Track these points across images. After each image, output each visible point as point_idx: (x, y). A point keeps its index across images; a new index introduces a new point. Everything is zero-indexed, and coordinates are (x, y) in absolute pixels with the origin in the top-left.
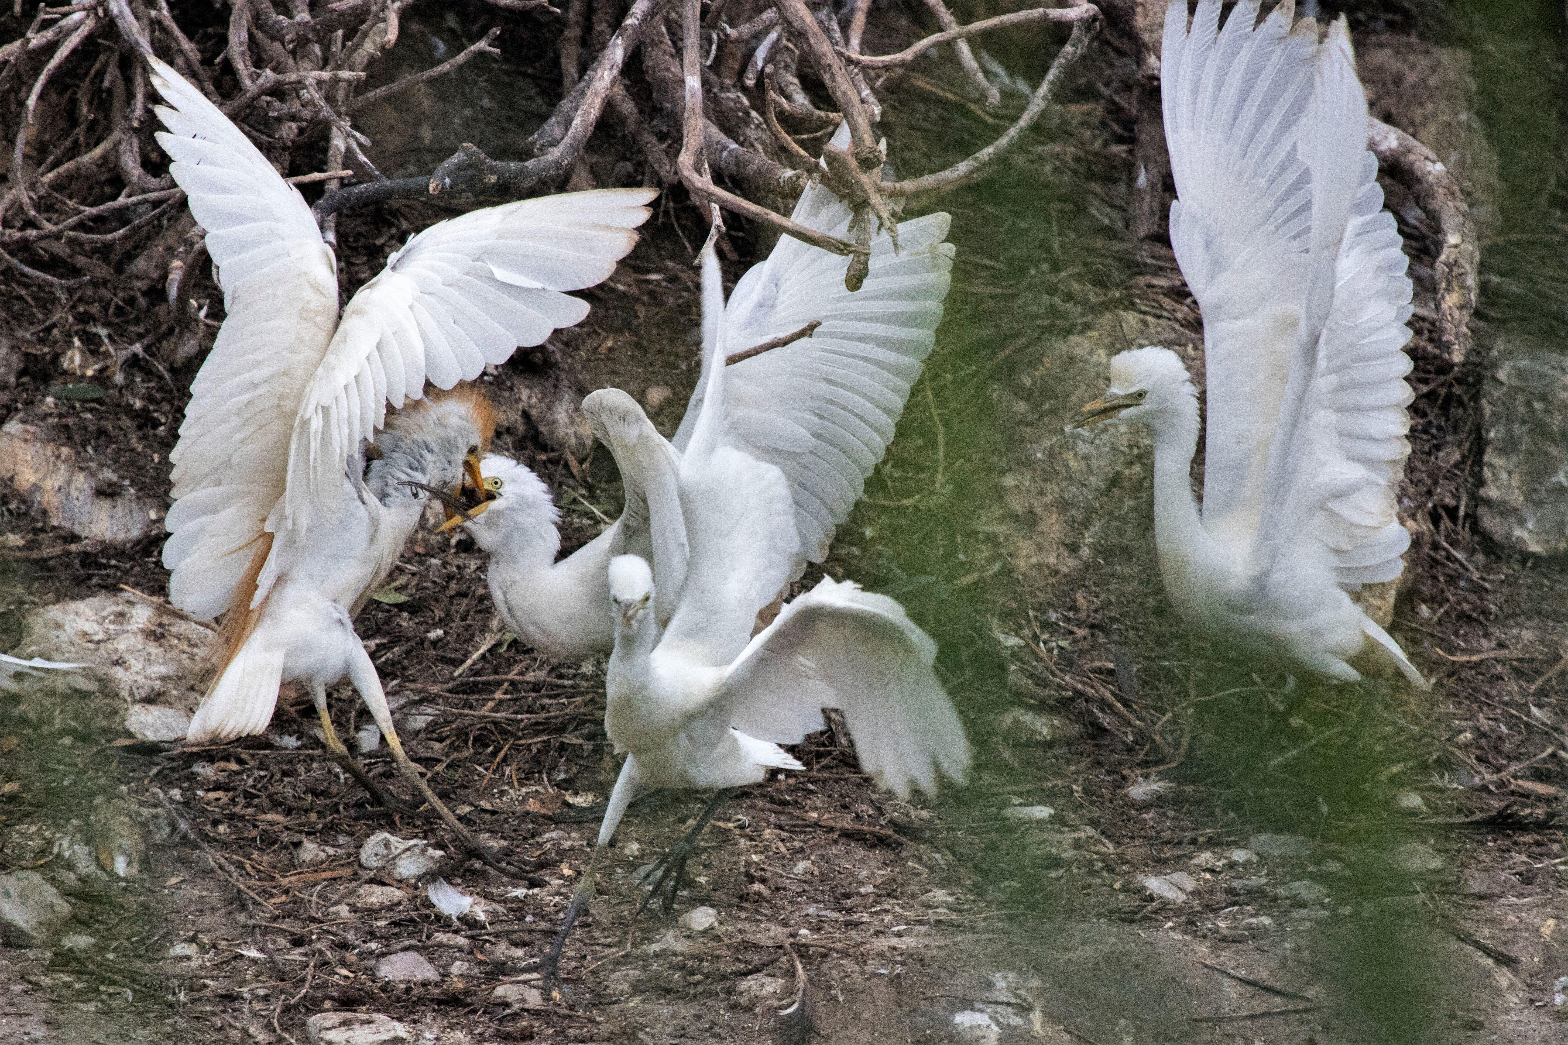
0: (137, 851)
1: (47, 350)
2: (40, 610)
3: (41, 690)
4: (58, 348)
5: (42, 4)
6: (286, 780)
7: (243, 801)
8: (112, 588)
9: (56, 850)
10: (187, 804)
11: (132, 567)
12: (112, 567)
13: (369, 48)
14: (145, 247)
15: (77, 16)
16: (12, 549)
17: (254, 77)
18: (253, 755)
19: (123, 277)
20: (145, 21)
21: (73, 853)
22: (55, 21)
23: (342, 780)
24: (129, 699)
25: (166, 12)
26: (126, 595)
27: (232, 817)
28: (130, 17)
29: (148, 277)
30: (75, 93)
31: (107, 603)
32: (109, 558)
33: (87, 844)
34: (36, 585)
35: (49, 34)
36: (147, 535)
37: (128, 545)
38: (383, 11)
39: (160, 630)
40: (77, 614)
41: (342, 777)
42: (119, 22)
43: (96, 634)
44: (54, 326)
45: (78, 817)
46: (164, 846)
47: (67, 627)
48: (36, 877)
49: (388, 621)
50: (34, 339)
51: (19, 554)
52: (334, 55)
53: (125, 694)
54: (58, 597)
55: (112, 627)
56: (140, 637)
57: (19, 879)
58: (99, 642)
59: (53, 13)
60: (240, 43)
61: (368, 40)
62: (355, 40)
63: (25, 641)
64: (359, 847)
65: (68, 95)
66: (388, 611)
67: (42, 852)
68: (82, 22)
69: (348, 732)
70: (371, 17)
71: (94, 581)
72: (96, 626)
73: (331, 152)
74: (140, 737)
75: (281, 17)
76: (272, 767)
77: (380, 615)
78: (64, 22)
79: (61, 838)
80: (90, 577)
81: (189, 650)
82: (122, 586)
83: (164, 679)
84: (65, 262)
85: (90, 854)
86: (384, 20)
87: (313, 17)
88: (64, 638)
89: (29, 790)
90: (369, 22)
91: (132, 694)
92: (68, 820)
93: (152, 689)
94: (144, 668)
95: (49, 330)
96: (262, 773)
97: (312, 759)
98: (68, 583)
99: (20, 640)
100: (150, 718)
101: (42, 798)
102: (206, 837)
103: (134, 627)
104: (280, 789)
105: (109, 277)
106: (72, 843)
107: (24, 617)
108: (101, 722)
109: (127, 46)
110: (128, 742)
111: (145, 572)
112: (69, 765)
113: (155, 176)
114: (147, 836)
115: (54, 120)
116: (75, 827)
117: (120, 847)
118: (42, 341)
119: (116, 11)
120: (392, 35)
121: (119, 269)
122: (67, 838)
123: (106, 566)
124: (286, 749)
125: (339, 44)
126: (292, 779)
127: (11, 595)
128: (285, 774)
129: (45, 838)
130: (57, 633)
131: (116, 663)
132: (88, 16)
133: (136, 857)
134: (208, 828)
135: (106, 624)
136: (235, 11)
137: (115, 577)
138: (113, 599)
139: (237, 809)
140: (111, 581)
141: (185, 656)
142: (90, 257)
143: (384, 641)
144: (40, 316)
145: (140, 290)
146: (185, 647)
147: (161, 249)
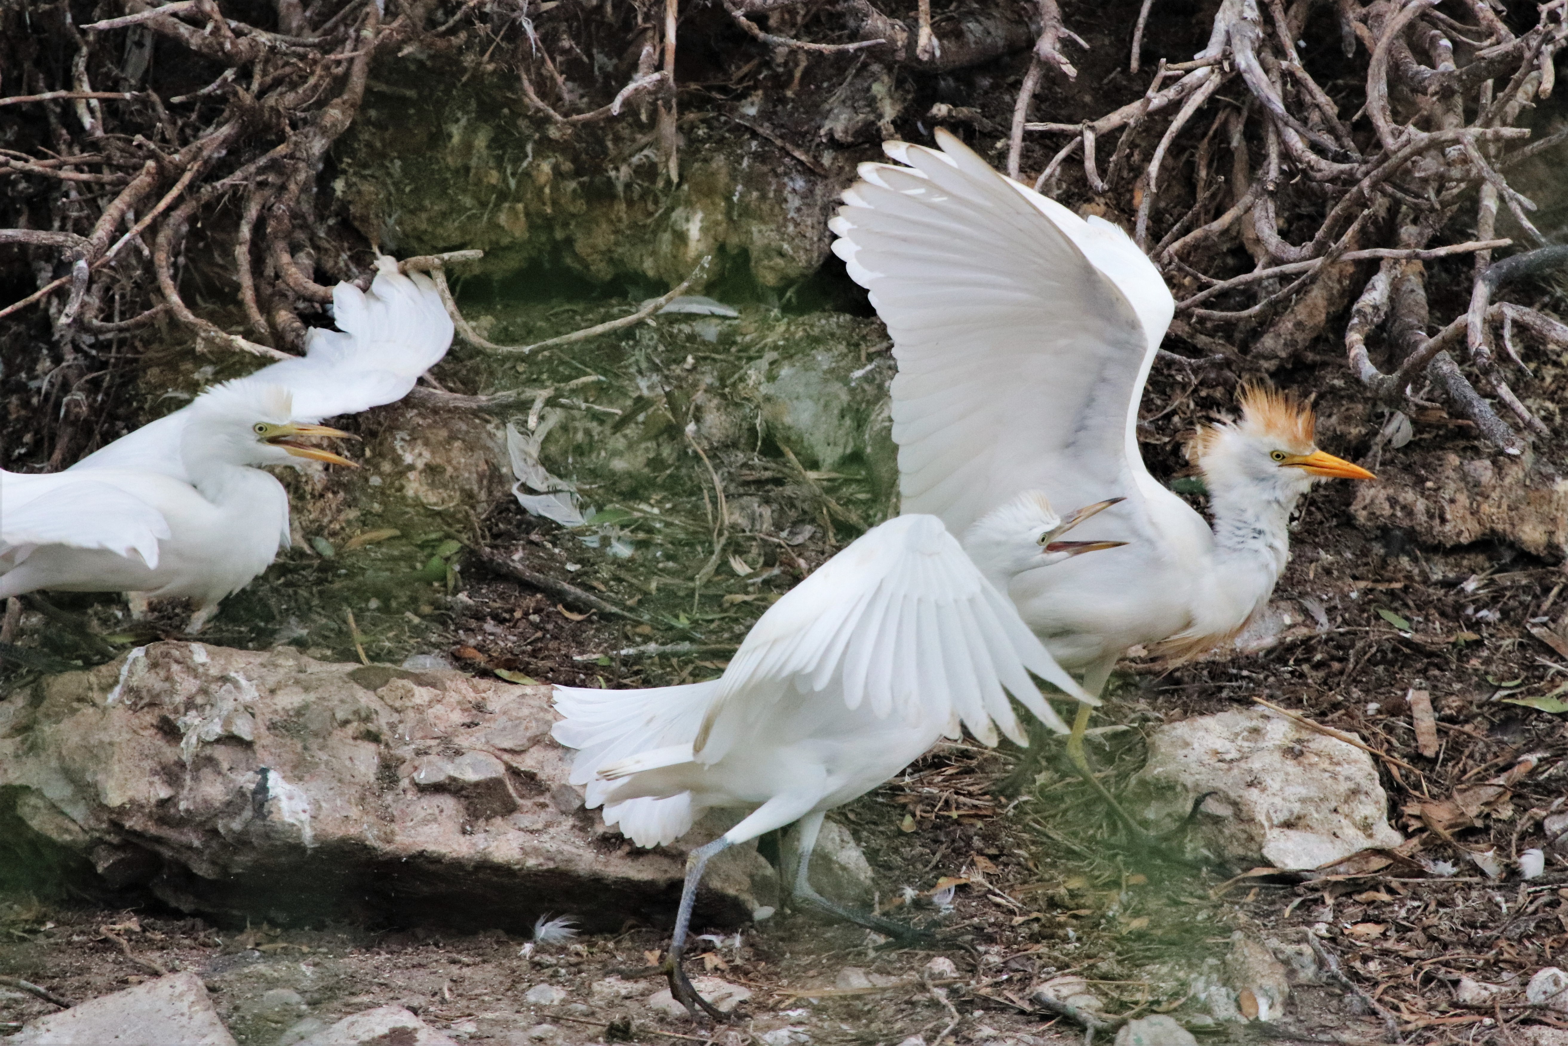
0: (1281, 993)
1: (1167, 439)
2: (1166, 727)
3: (1169, 815)
4: (1178, 437)
5: (1163, 60)
6: (1442, 910)
7: (1395, 935)
8: (1246, 702)
9: (1191, 993)
10: (1333, 940)
11: (1266, 678)
12: (1243, 678)
13: (1522, 98)
14: (1272, 324)
15: (1200, 73)
16: (1133, 660)
17: (1397, 134)
18: (1404, 884)
19: (1249, 358)
20: (1275, 75)
21: (1209, 996)
22: (1177, 78)
23: (1504, 910)
24: (1266, 824)
25: (1297, 63)
26: (1260, 709)
27: (1385, 953)
28: (1259, 70)
29: (1277, 357)
30: (1193, 155)
31: (1239, 717)
32: (1240, 669)
33: (1224, 985)
34: (1161, 699)
35: (1171, 93)
36: (1281, 643)
37: (1261, 654)
38: (1537, 57)
39: (1298, 747)
40: (1207, 730)
41: (1504, 906)
42: (1247, 76)
43: (1227, 753)
44: (1174, 412)
45: (1214, 955)
46: (1309, 987)
47: (1196, 746)
48: (1169, 1022)
49: (1550, 733)
50: (1152, 428)
51: (1141, 666)
52: (1484, 107)
53: (1261, 818)
54: (1185, 712)
55: (1246, 744)
56: (1277, 756)
57: (1152, 1025)
58: (1232, 761)
59: (1176, 69)
60: (1381, 97)
61: (1521, 90)
62: (1507, 90)
63: (1151, 762)
64: (1525, 984)
65: (1184, 158)
66: (1550, 721)
67: (1175, 995)
68: (1207, 78)
69: (1509, 857)
70: (1524, 64)
71: (1224, 694)
72: (1228, 745)
73: (1481, 213)
74: (1279, 865)
75: (1423, 67)
76: (1426, 897)
77: (1541, 726)
78: (1186, 80)
79: (1195, 979)
80: (1220, 689)
81: (1330, 768)
82: (1256, 699)
83: (1303, 801)
84: (1185, 342)
85: (1228, 996)
86: (1539, 68)
87: (1458, 66)
88: (1192, 757)
89: (1158, 926)
90: (1522, 70)
91: (1269, 819)
92: (1203, 959)
93: (1292, 813)
94: (1281, 789)
95: (1168, 417)
96: (1416, 904)
97: (1470, 887)
98: (1195, 697)
99: (1144, 760)
100: (1290, 845)
101: (1174, 936)
102: (1355, 976)
103: (1270, 744)
104: (1435, 921)
105: (1233, 357)
106: (1208, 984)
107: (1148, 735)
108: (1235, 850)
109: (1258, 102)
110: (1265, 871)
111: (1280, 683)
112: (1200, 898)
113: (1294, 244)
114: (1291, 973)
115: (1169, 186)
116: (1211, 967)
117: (1261, 987)
118: (1161, 430)
119: (1243, 66)
120: (1548, 83)
121: (1244, 349)
122: (1203, 978)
123: (1237, 677)
124: (1441, 876)
125: (1489, 94)
126: (1448, 910)
127: (1134, 711)
128: (1441, 904)
129: (1178, 980)
130: (1185, 752)
131: (1250, 785)
132: (1213, 71)
133: (1279, 999)
134: (1358, 965)
135: (1239, 742)
136: (1373, 63)
137: (1247, 689)
138: (1245, 712)
139: (1389, 945)
140: (1243, 694)
141: (1327, 775)
142: (1213, 336)
143: (1547, 755)
144: (1159, 402)
145: (1267, 371)
146: (1326, 765)
147: (1290, 325)
